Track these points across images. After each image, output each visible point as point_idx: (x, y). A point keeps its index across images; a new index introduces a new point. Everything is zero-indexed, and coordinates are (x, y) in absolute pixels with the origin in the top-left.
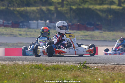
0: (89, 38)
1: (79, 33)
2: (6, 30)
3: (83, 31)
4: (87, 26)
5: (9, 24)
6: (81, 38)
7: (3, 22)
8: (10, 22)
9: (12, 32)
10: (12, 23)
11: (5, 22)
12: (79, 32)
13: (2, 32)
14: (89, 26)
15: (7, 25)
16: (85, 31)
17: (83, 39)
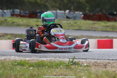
0: (110, 29)
1: (100, 24)
2: (22, 21)
3: (104, 22)
4: (109, 16)
5: (26, 14)
6: (102, 29)
7: (20, 12)
8: (27, 12)
9: (29, 23)
10: (29, 13)
11: (22, 12)
12: (100, 22)
13: (18, 23)
14: (111, 17)
15: (25, 15)
16: (106, 22)
17: (104, 30)
